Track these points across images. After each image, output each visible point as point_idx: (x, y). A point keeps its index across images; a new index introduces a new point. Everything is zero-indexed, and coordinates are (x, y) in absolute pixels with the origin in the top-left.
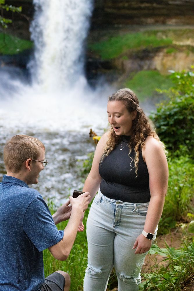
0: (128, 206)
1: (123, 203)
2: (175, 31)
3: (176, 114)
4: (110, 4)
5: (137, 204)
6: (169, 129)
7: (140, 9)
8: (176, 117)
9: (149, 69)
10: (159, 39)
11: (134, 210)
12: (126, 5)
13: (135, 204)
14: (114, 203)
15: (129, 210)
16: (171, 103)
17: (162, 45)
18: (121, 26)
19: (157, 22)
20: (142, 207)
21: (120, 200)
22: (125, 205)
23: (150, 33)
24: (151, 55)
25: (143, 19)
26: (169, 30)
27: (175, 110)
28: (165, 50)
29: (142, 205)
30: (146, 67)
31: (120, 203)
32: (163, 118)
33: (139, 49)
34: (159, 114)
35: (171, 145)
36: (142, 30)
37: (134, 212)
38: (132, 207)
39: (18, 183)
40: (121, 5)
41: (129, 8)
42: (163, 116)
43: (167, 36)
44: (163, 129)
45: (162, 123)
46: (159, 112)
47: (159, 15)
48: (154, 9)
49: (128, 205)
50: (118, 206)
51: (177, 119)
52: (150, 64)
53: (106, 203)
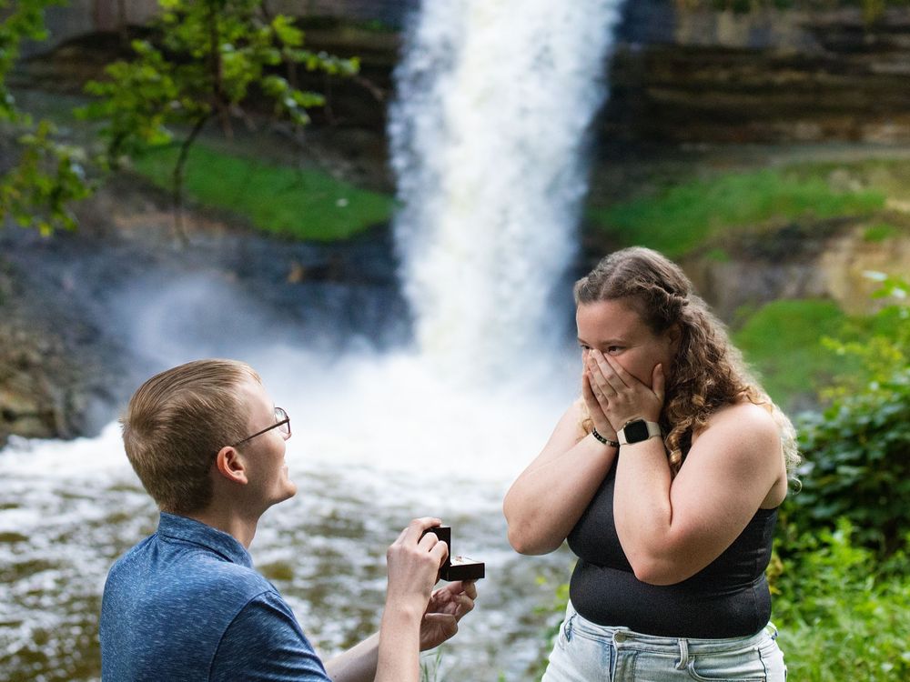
0: (658, 651)
1: (640, 637)
2: (893, 166)
3: (892, 422)
4: (666, 76)
5: (691, 641)
6: (867, 476)
7: (769, 89)
8: (892, 435)
9: (801, 294)
10: (836, 193)
11: (678, 665)
12: (723, 76)
13: (682, 643)
14: (608, 640)
15: (662, 662)
16: (874, 386)
17: (849, 212)
18: (702, 147)
19: (829, 134)
20: (710, 653)
21: (626, 628)
22: (645, 646)
23: (805, 172)
24: (811, 245)
25: (782, 126)
26: (875, 162)
27: (890, 410)
28: (861, 231)
29: (711, 648)
30: (791, 289)
31: (627, 637)
32: (847, 439)
33: (768, 224)
34: (833, 424)
35: (874, 535)
36: (778, 161)
37: (679, 672)
38: (672, 651)
39: (203, 541)
40: (703, 75)
41: (734, 87)
42: (847, 432)
43: (865, 182)
44: (847, 476)
45: (843, 456)
46: (830, 417)
47: (839, 111)
48: (819, 89)
49: (656, 647)
50: (623, 648)
51: (896, 441)
52: (808, 278)
53: (582, 642)
